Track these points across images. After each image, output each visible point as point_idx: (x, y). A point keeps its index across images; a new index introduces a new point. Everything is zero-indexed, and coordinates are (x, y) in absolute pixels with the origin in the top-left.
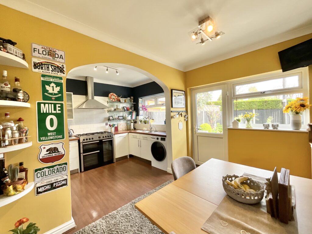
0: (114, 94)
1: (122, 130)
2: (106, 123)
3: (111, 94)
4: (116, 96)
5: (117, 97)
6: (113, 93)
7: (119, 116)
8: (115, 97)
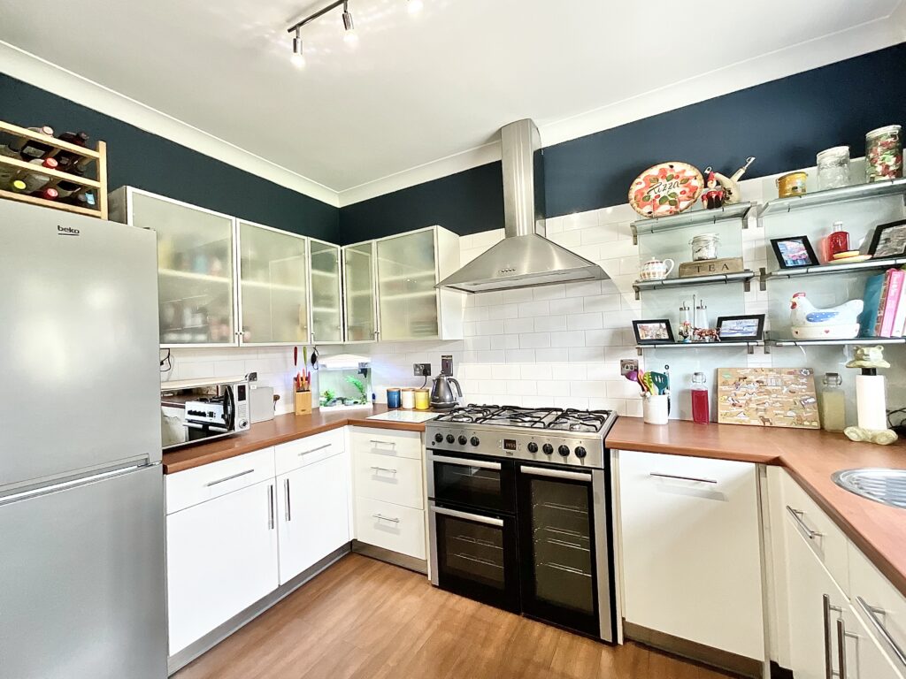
0: (678, 166)
1: (759, 422)
2: (623, 364)
3: (654, 171)
4: (690, 171)
5: (698, 183)
6: (666, 166)
7: (721, 320)
8: (686, 181)
